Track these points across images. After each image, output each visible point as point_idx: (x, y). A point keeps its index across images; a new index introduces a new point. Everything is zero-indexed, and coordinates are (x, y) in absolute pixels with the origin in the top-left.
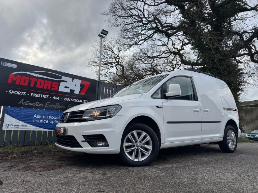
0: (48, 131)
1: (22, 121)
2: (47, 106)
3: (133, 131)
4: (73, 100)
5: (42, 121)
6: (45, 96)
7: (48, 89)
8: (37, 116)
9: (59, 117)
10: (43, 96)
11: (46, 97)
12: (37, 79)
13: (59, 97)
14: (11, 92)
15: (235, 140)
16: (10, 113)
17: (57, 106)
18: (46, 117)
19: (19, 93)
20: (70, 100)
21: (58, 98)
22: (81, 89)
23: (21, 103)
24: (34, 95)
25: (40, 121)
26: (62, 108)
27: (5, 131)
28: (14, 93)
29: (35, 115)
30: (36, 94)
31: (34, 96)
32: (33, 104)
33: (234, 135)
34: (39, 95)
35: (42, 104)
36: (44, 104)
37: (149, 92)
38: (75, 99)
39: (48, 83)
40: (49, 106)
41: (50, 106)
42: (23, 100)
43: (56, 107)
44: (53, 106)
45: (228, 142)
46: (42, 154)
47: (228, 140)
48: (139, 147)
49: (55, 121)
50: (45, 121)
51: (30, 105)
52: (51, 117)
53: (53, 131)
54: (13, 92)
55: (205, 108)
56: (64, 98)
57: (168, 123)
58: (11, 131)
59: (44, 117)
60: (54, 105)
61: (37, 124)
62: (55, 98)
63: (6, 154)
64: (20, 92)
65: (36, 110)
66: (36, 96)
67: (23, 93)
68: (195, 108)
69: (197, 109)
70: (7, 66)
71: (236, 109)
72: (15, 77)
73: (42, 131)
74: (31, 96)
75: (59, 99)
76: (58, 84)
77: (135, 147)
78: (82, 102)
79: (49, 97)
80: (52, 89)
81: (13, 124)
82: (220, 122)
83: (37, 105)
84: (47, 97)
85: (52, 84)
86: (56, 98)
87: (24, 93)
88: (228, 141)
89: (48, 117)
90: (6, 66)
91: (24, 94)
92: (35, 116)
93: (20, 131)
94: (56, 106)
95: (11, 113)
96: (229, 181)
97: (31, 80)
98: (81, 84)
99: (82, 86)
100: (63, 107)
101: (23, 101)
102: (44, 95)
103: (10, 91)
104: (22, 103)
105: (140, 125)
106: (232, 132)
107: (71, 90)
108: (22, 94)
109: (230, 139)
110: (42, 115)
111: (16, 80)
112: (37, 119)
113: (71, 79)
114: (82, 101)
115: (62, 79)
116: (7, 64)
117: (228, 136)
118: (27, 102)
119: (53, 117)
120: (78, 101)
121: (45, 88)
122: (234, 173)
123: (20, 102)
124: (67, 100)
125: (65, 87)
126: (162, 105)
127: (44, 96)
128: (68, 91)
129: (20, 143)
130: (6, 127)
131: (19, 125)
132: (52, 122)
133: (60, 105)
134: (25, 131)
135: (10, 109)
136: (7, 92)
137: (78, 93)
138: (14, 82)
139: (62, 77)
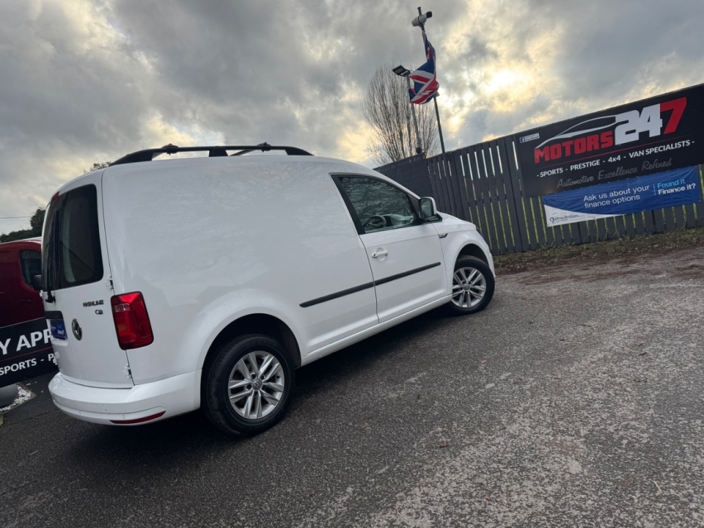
0: (616, 217)
1: (569, 210)
2: (600, 177)
4: (649, 151)
5: (599, 204)
6: (594, 163)
7: (595, 148)
8: (588, 198)
10: (589, 164)
12: (573, 141)
13: (619, 156)
14: (543, 174)
16: (551, 204)
17: (619, 172)
18: (605, 196)
19: (553, 172)
20: (643, 154)
21: (619, 158)
22: (665, 124)
24: (576, 167)
25: (596, 205)
26: (630, 172)
27: (551, 228)
28: (547, 174)
29: (586, 196)
30: (577, 165)
31: (575, 169)
32: (578, 181)
34: (583, 165)
35: (593, 177)
36: (596, 177)
38: (656, 148)
39: (593, 140)
40: (604, 176)
41: (607, 176)
42: (561, 180)
43: (618, 174)
44: (613, 174)
49: (623, 198)
50: (604, 203)
51: (574, 184)
52: (612, 195)
54: (545, 173)
56: (630, 154)
58: (559, 226)
59: (601, 197)
60: (614, 172)
61: (592, 210)
64: (555, 171)
65: (585, 189)
66: (578, 167)
70: (528, 141)
72: (542, 152)
73: (605, 219)
74: (571, 170)
75: (619, 159)
76: (610, 133)
78: (672, 148)
79: (600, 162)
80: (603, 146)
81: (558, 217)
83: (585, 181)
84: (598, 162)
85: (600, 138)
86: (614, 160)
87: (560, 170)
89: (608, 195)
90: (526, 141)
92: (586, 198)
93: (572, 224)
95: (552, 202)
97: (565, 146)
98: (661, 113)
99: (665, 116)
100: (632, 171)
101: (562, 182)
102: (591, 162)
103: (541, 174)
104: (562, 185)
107: (641, 134)
108: (558, 173)
110: (597, 195)
111: (544, 156)
112: (589, 202)
113: (636, 112)
114: (674, 146)
115: (617, 121)
116: (527, 138)
118: (567, 182)
119: (616, 194)
121: (590, 149)
123: (559, 183)
124: (636, 157)
125: (627, 133)
127: (591, 164)
128: (635, 137)
130: (551, 222)
131: (567, 216)
132: (618, 201)
133: (625, 168)
134: (578, 223)
135: (548, 197)
136: (538, 176)
137: (658, 133)
138: (542, 159)
139: (615, 117)
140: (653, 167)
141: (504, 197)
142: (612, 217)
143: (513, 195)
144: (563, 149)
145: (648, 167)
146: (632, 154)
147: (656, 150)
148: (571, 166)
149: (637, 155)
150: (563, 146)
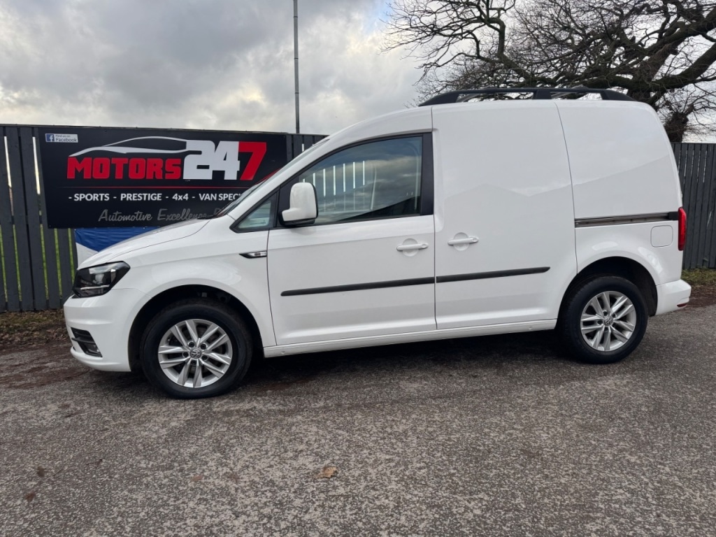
4: (223, 196)
6: (154, 196)
7: (157, 177)
10: (147, 196)
12: (127, 159)
13: (187, 195)
14: (79, 197)
16: (86, 242)
17: (185, 215)
19: (95, 197)
20: (215, 199)
21: (186, 197)
22: (242, 166)
23: (105, 219)
24: (129, 197)
28: (85, 199)
30: (131, 195)
31: (128, 199)
32: (129, 217)
33: (631, 305)
34: (139, 196)
35: (150, 215)
36: (155, 215)
37: (230, 214)
39: (155, 165)
40: (166, 217)
41: (171, 218)
42: (106, 211)
43: (183, 217)
45: (585, 333)
47: (587, 323)
51: (124, 220)
54: (83, 196)
55: (462, 234)
56: (200, 194)
57: (285, 294)
60: (179, 215)
62: (178, 197)
64: (98, 195)
65: (137, 230)
66: (132, 198)
67: (104, 196)
68: (410, 240)
69: (416, 243)
70: (58, 141)
71: (669, 214)
72: (80, 163)
74: (122, 199)
75: (187, 198)
76: (178, 161)
77: (189, 357)
79: (163, 197)
80: (168, 176)
82: (542, 270)
83: (140, 219)
84: (158, 197)
85: (164, 164)
86: (180, 198)
87: (106, 196)
88: (585, 328)
90: (55, 141)
91: (107, 198)
94: (183, 215)
95: (88, 241)
97: (115, 164)
98: (240, 153)
99: (243, 157)
101: (106, 214)
102: (149, 194)
103: (75, 196)
104: (106, 217)
106: (619, 298)
107: (215, 173)
108: (101, 199)
109: (600, 322)
111: (83, 169)
113: (211, 144)
115: (188, 149)
116: (57, 137)
117: (590, 312)
118: (115, 215)
121: (150, 177)
123: (102, 215)
124: (207, 199)
125: (199, 167)
126: (265, 249)
127: (150, 197)
128: (207, 175)
135: (84, 232)
136: (70, 198)
137: (234, 178)
138: (79, 175)
139: (185, 143)
141: (10, 220)
143: (27, 221)
144: (113, 167)
146: (202, 195)
147: (230, 197)
148: (122, 194)
149: (209, 198)
150: (112, 163)
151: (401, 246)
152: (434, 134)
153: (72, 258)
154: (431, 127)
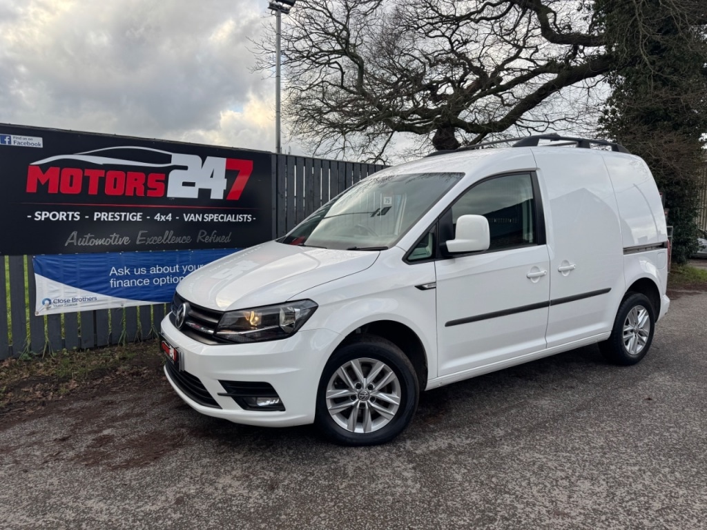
0: (154, 305)
1: (81, 287)
2: (140, 241)
3: (352, 362)
4: (208, 217)
5: (133, 282)
6: (133, 216)
7: (138, 194)
8: (117, 271)
9: (177, 266)
10: (125, 216)
11: (135, 217)
12: (104, 171)
13: (170, 215)
14: (41, 216)
15: (647, 330)
16: (48, 272)
17: (167, 239)
18: (143, 271)
19: (61, 216)
20: (200, 220)
21: (169, 217)
23: (73, 243)
24: (104, 216)
25: (128, 284)
26: (182, 242)
27: (42, 316)
28: (49, 217)
29: (113, 268)
30: (106, 214)
31: (102, 219)
32: (103, 240)
33: (647, 317)
34: (116, 216)
35: (128, 238)
36: (133, 239)
37: (398, 244)
38: (216, 215)
39: (136, 180)
40: (146, 240)
41: (151, 241)
42: (75, 233)
43: (165, 241)
44: (159, 240)
45: (624, 341)
46: (140, 375)
47: (626, 333)
48: (367, 399)
49: (168, 278)
50: (140, 282)
51: (97, 244)
52: (154, 270)
53: (165, 303)
54: (46, 214)
55: (566, 262)
56: (184, 215)
58: (59, 315)
59: (137, 272)
60: (161, 237)
61: (121, 291)
62: (161, 218)
63: (53, 383)
64: (65, 214)
65: (114, 256)
66: (108, 217)
67: (73, 215)
68: (536, 268)
69: (539, 270)
70: (16, 144)
71: (663, 243)
72: (44, 173)
73: (138, 309)
74: (95, 219)
75: (170, 219)
76: (162, 177)
77: (357, 400)
78: (233, 220)
79: (143, 217)
80: (150, 193)
81: (60, 298)
82: (607, 291)
83: (115, 243)
84: (139, 217)
85: (147, 179)
86: (163, 218)
87: (75, 215)
88: (624, 337)
89: (148, 271)
90: (12, 144)
91: (76, 218)
92: (113, 271)
93: (83, 313)
94: (165, 238)
95: (50, 270)
96: (574, 521)
97: (89, 177)
98: (227, 171)
99: (230, 174)
100: (184, 241)
101: (75, 237)
102: (128, 214)
103: (36, 214)
104: (74, 241)
105: (369, 343)
106: (641, 311)
107: (201, 191)
108: (70, 219)
109: (632, 331)
110: (131, 267)
111: (48, 181)
112: (118, 278)
113: (197, 159)
114: (235, 218)
115: (173, 163)
116: (15, 139)
117: (627, 323)
118: (86, 238)
119: (159, 270)
120: (222, 218)
121: (130, 193)
122: (602, 482)
123: (70, 238)
124: (192, 220)
125: (185, 184)
126: (434, 280)
127: (129, 217)
129: (85, 342)
130: (44, 306)
131: (76, 298)
132: (160, 282)
133: (176, 235)
134: (95, 311)
135: (44, 259)
136: (29, 217)
137: (221, 196)
138: (43, 188)
139: (171, 156)
140: (210, 240)
142: (149, 306)
144: (86, 180)
145: (204, 238)
146: (186, 216)
147: (215, 218)
148: (96, 214)
149: (194, 219)
150: (85, 175)
151: (530, 274)
152: (537, 172)
153: (27, 292)
154: (535, 167)
